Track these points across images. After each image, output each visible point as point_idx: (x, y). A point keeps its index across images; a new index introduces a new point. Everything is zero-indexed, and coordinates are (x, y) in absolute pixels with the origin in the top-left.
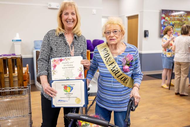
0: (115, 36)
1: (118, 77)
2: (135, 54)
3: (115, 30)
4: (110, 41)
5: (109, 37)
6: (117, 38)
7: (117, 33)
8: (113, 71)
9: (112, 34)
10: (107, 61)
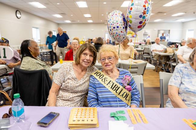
0: (110, 62)
1: (119, 94)
2: (129, 74)
3: (110, 56)
4: (105, 67)
5: (105, 63)
6: (112, 64)
7: (111, 59)
8: (113, 89)
9: (107, 61)
10: (104, 81)
